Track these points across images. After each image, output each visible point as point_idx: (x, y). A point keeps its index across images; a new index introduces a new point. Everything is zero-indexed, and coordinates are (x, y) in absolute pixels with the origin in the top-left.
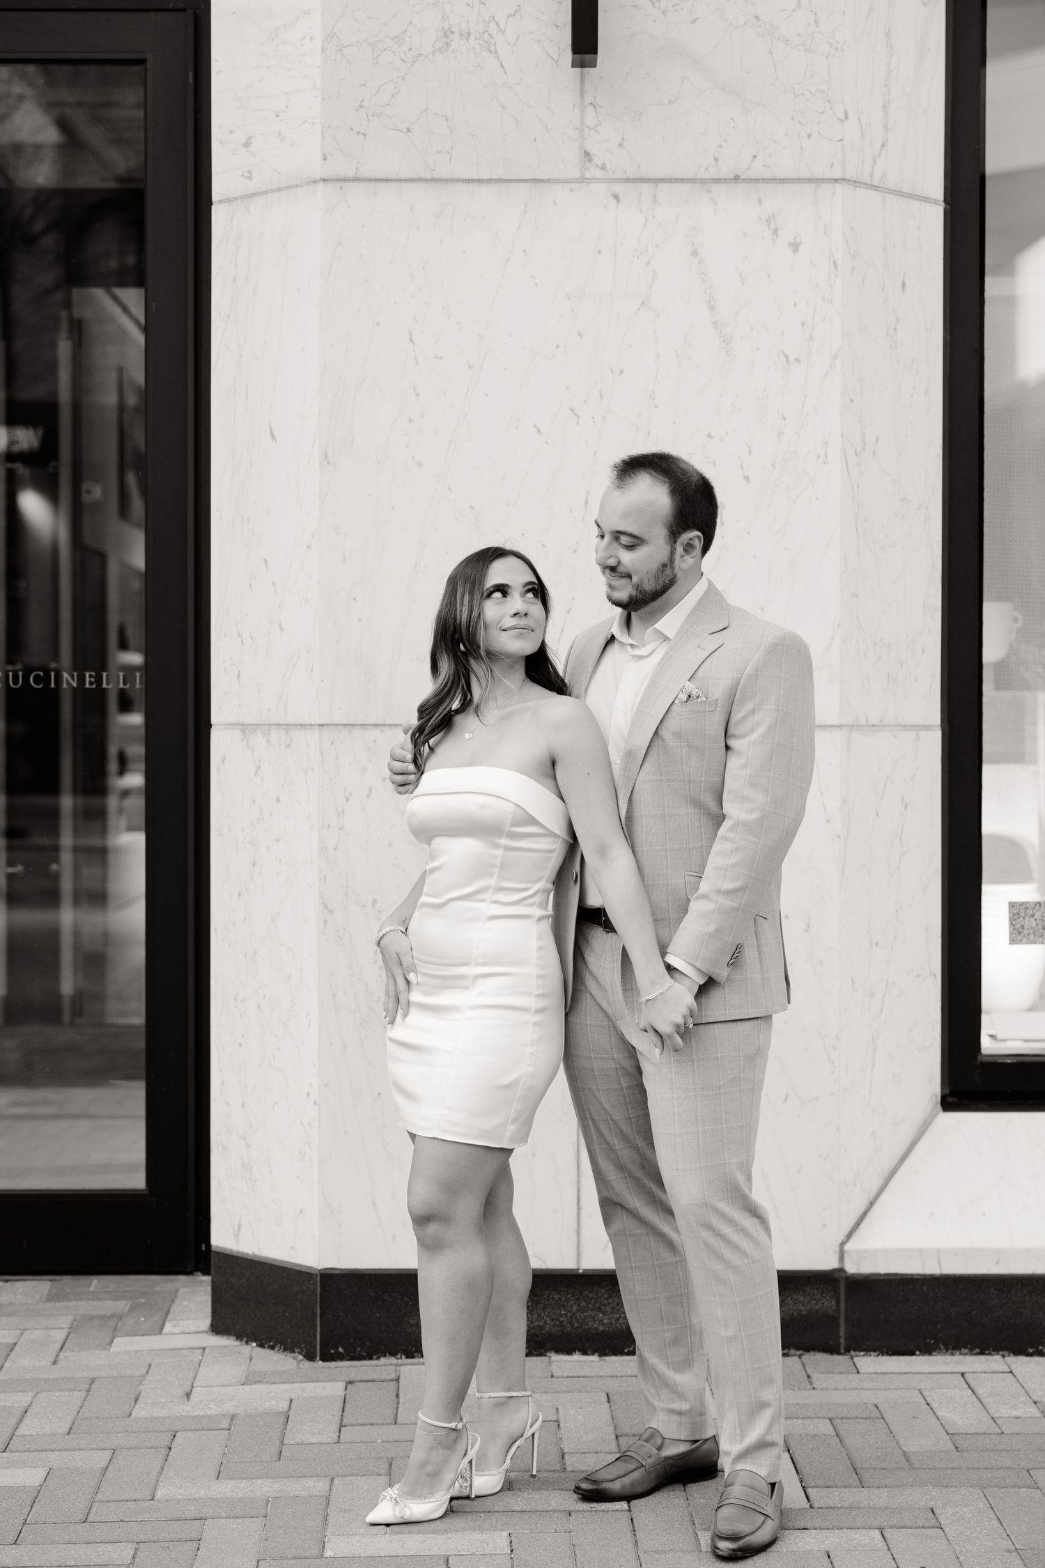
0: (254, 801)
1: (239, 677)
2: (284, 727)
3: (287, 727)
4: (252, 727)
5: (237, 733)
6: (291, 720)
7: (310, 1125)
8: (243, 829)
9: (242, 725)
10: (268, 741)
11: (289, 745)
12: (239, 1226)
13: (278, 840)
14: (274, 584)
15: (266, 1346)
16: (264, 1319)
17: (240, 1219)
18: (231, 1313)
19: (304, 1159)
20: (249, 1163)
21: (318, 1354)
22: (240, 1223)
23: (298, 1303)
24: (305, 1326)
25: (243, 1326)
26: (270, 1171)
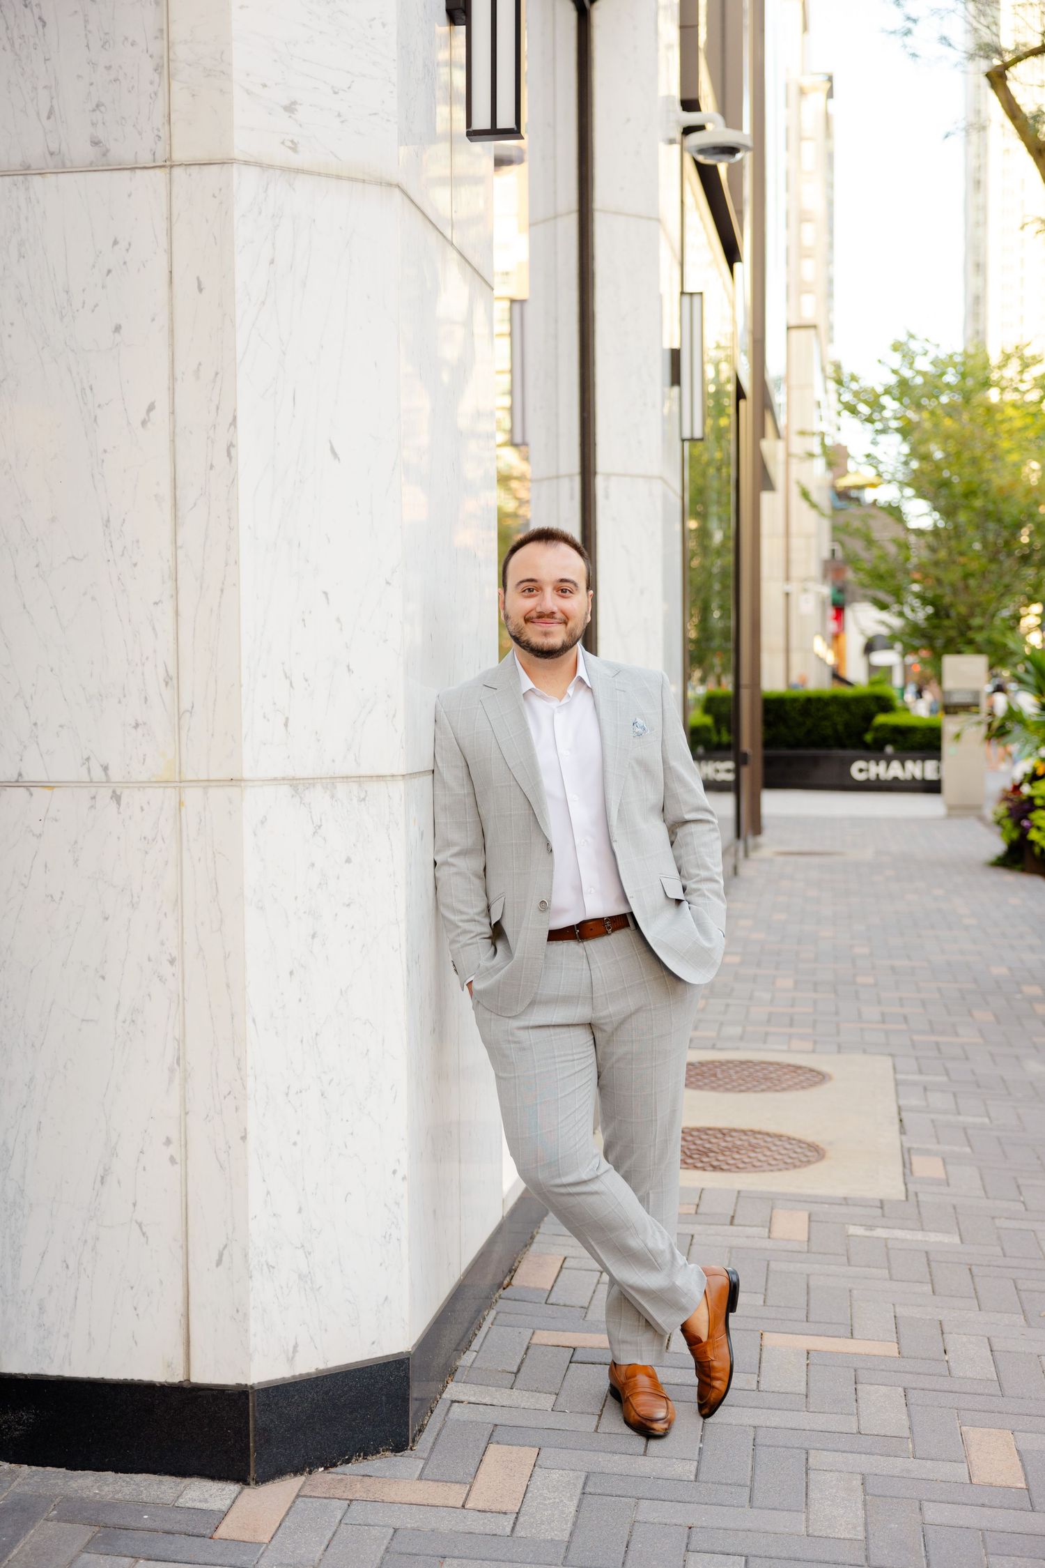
0: (313, 865)
1: (286, 725)
2: (355, 779)
3: (360, 779)
4: (306, 781)
5: (285, 790)
6: (363, 773)
7: (397, 1204)
8: (296, 898)
9: (294, 779)
10: (332, 797)
11: (364, 799)
12: (295, 1347)
13: (349, 905)
14: (338, 620)
15: (339, 1463)
16: (335, 1435)
17: (296, 1338)
18: (286, 1450)
19: (389, 1242)
20: (309, 1272)
21: (410, 1440)
22: (296, 1343)
23: (384, 1398)
24: (393, 1419)
25: (303, 1456)
26: (342, 1271)
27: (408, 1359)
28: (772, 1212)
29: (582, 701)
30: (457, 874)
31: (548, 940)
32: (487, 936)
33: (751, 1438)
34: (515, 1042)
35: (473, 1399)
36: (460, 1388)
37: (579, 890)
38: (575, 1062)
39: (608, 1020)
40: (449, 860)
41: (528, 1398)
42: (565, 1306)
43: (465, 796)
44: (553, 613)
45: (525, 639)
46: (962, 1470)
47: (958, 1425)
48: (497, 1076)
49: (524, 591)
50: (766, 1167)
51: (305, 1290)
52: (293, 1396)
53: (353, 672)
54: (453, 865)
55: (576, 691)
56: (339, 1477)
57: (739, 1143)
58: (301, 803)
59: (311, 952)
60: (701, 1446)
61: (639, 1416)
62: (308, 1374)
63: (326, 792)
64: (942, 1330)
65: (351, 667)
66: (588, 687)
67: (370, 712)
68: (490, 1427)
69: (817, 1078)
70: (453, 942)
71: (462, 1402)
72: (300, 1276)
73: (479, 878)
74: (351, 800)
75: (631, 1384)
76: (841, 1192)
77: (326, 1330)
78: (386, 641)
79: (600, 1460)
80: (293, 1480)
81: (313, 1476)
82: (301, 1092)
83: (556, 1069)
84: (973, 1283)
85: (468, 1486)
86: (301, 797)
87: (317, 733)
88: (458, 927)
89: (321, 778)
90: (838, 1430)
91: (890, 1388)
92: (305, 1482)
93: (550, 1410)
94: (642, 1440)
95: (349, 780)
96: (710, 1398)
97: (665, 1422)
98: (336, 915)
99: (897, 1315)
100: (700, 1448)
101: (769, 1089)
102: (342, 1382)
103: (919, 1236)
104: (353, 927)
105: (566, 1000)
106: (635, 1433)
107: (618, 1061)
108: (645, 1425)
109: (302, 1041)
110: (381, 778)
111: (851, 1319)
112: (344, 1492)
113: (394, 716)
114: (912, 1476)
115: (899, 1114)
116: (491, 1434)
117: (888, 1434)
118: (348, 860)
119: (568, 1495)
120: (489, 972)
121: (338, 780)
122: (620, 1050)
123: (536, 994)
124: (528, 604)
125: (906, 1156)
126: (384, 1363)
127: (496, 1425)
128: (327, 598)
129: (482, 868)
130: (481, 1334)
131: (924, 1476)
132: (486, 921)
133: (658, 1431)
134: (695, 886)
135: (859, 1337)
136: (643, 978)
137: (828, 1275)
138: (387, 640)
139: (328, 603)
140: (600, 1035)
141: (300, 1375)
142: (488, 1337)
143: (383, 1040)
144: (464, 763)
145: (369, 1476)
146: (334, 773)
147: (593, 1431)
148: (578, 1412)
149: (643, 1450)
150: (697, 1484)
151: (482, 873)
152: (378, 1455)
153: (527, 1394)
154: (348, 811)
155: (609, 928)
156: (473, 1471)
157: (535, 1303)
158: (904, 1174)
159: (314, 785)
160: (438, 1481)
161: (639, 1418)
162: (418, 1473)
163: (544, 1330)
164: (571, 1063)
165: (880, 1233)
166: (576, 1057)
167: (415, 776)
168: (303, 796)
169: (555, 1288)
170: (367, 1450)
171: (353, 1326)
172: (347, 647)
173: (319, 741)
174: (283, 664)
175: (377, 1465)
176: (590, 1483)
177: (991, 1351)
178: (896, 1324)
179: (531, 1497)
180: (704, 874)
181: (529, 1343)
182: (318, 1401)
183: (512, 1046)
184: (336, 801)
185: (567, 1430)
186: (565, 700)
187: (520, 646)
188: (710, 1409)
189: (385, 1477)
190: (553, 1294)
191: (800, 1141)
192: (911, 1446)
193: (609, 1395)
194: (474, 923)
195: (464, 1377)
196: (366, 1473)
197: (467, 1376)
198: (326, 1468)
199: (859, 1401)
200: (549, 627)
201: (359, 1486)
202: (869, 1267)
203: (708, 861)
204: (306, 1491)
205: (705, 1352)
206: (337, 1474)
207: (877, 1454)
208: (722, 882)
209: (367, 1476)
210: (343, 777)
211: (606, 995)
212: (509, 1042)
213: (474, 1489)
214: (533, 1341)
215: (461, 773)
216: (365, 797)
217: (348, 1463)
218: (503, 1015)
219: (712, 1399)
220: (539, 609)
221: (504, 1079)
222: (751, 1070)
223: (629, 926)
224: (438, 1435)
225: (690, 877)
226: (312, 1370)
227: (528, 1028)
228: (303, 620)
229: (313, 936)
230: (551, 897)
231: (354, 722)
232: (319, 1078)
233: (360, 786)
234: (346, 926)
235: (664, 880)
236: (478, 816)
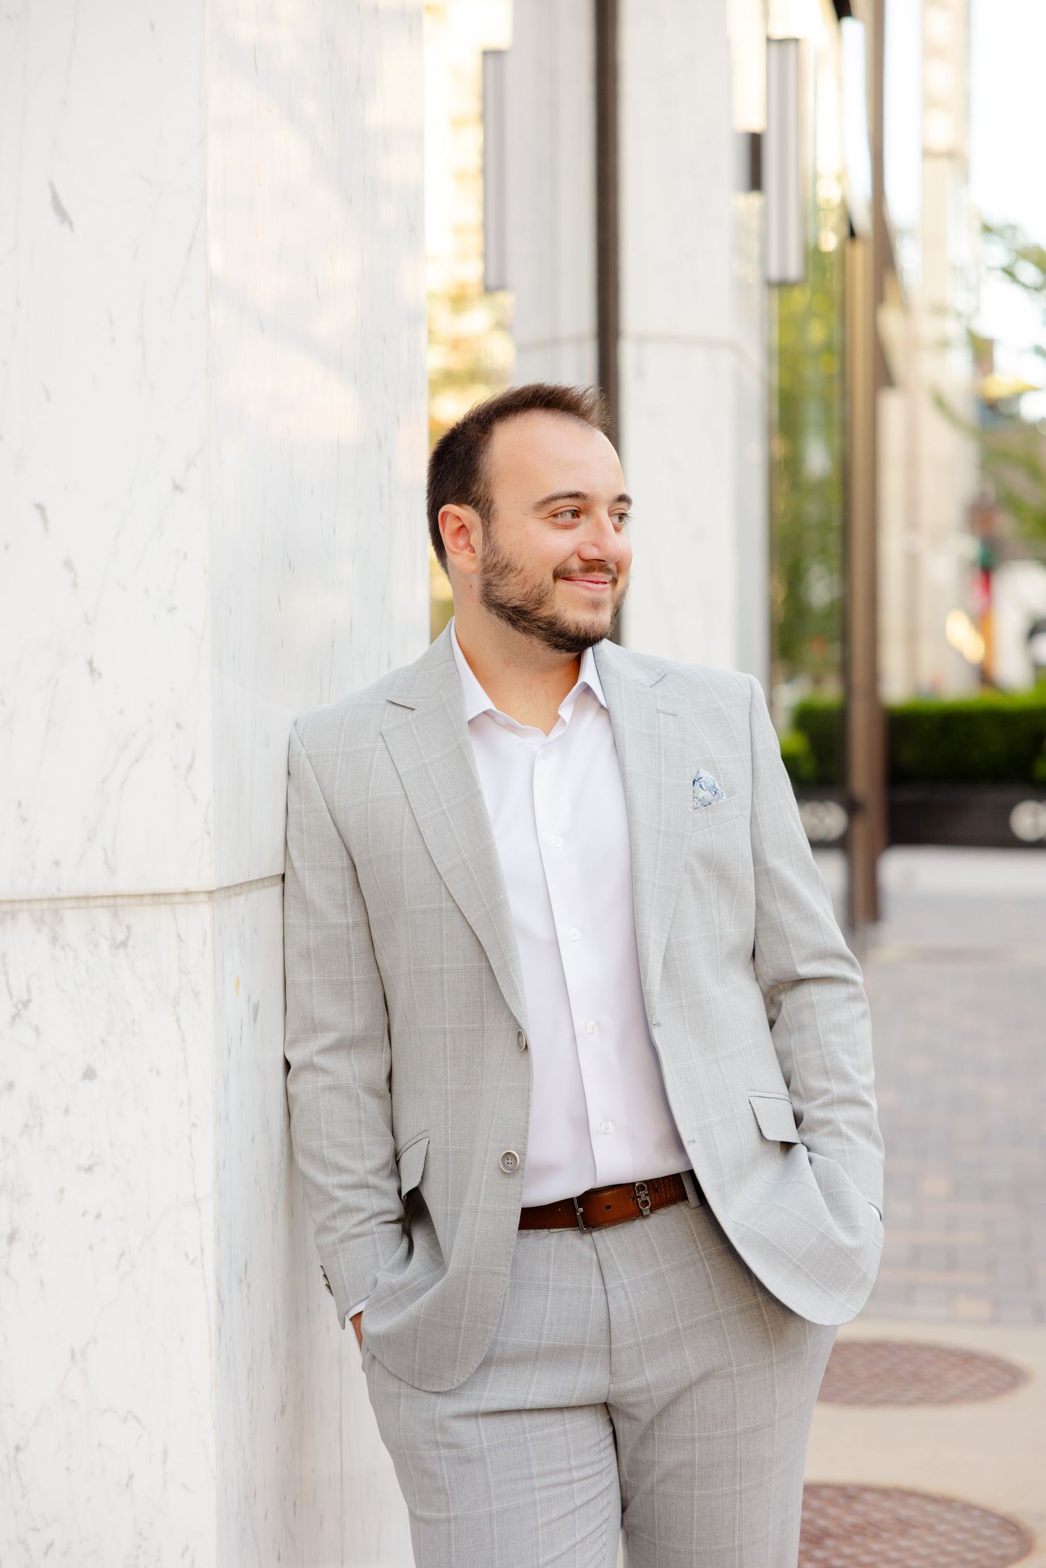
29: (588, 734)
30: (330, 1088)
31: (519, 1229)
32: (394, 1217)
34: (450, 1446)
37: (583, 1125)
38: (574, 1485)
39: (643, 1397)
40: (317, 1060)
43: (348, 929)
48: (412, 1515)
49: (555, 516)
53: (100, 675)
54: (324, 1071)
55: (577, 712)
59: (7, 1273)
63: (39, 930)
65: (95, 665)
66: (602, 706)
67: (137, 760)
69: (1004, 1376)
70: (323, 1229)
73: (378, 1095)
74: (96, 946)
78: (172, 609)
83: (534, 1504)
87: (20, 804)
88: (333, 1199)
89: (29, 901)
95: (92, 903)
98: (62, 1191)
104: (98, 1216)
105: (557, 1355)
107: (662, 1480)
110: (162, 899)
113: (190, 767)
118: (89, 1074)
120: (397, 1296)
121: (67, 904)
122: (667, 1457)
123: (495, 1342)
128: (45, 519)
129: (384, 1077)
132: (391, 1186)
134: (819, 1114)
136: (717, 1309)
138: (175, 608)
139: (46, 529)
140: (627, 1426)
143: (165, 1452)
144: (346, 862)
146: (59, 890)
151: (383, 1085)
154: (88, 970)
155: (645, 1203)
159: (13, 915)
164: (564, 1489)
166: (576, 1475)
167: (238, 890)
172: (88, 623)
173: (24, 820)
180: (838, 1088)
183: (444, 1452)
184: (63, 948)
186: (557, 732)
194: (365, 1191)
203: (847, 1061)
208: (874, 1104)
210: (78, 898)
211: (638, 1345)
212: (437, 1445)
215: (342, 881)
216: (128, 937)
218: (424, 1387)
221: (429, 1522)
223: (687, 1199)
225: (809, 1096)
227: (476, 1415)
229: (11, 1238)
230: (525, 1145)
231: (103, 782)
232: (23, 1543)
233: (116, 915)
234: (84, 1214)
235: (757, 1103)
236: (375, 967)
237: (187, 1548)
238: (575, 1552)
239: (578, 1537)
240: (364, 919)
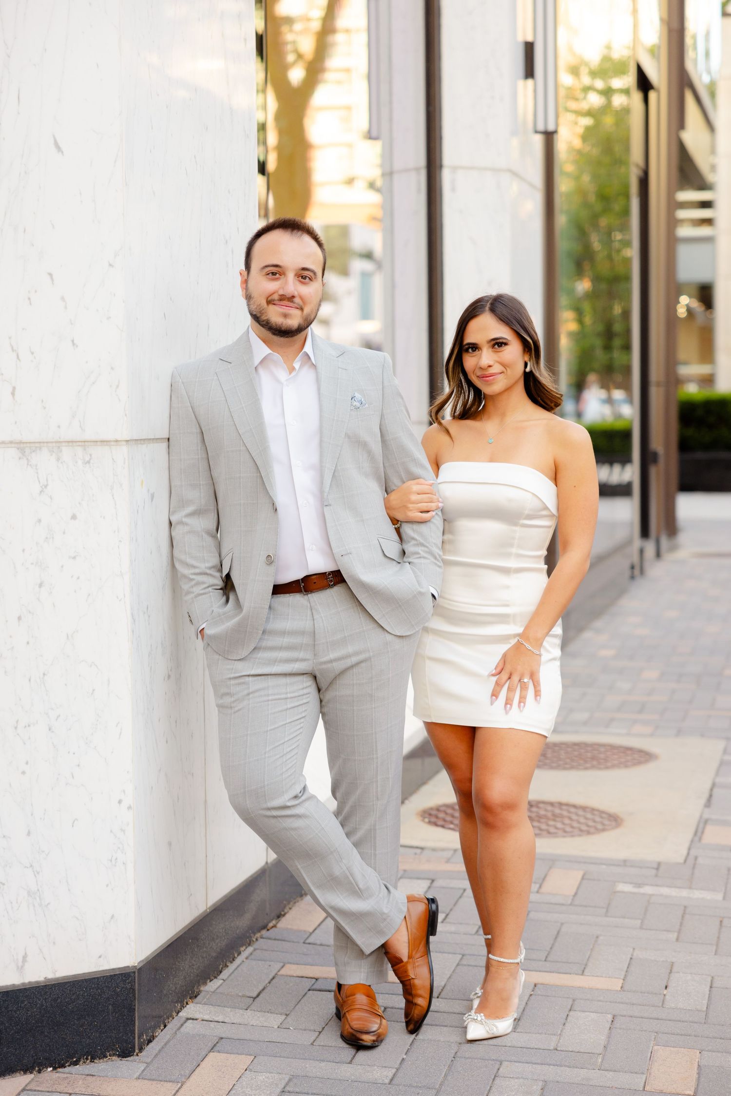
0: (40, 521)
1: (13, 394)
2: (80, 444)
3: (85, 444)
4: (32, 445)
5: (12, 452)
6: (89, 436)
7: (123, 831)
8: (24, 550)
9: (21, 442)
10: (58, 459)
11: (89, 462)
12: (25, 957)
13: (74, 558)
14: (63, 299)
15: (67, 1064)
16: (63, 1038)
17: (25, 949)
18: (16, 1049)
19: (115, 866)
20: (38, 890)
21: (137, 1047)
22: (26, 954)
23: (110, 1007)
24: (119, 1027)
25: (33, 1057)
26: (69, 890)
27: (134, 972)
28: (548, 871)
29: (306, 376)
30: (190, 532)
31: (272, 595)
32: (218, 587)
33: (453, 1052)
35: (206, 1017)
36: (198, 1008)
37: (302, 547)
40: (184, 520)
41: (259, 1017)
42: (321, 945)
43: (199, 460)
44: (293, 297)
45: (265, 319)
46: (639, 1081)
47: (652, 1045)
49: (268, 274)
50: (560, 833)
51: (34, 906)
52: (23, 1002)
53: (77, 346)
54: (187, 524)
55: (301, 366)
56: (65, 1075)
57: (542, 812)
58: (28, 464)
59: (39, 600)
60: (405, 1057)
61: (352, 1029)
62: (37, 982)
63: (51, 455)
64: (671, 970)
65: (75, 342)
66: (313, 364)
67: (94, 383)
68: (215, 1040)
69: (643, 757)
71: (196, 1019)
72: (29, 893)
73: (212, 535)
74: (76, 462)
75: (349, 1002)
76: (622, 855)
77: (54, 943)
78: (109, 318)
79: (307, 1066)
80: (22, 1077)
81: (41, 1075)
82: (29, 726)
84: (719, 933)
85: (180, 1085)
86: (27, 459)
87: (42, 401)
88: (191, 580)
89: (47, 442)
90: (536, 1047)
91: (599, 1015)
92: (33, 1079)
93: (276, 1027)
94: (352, 1051)
95: (74, 444)
96: (413, 1015)
97: (374, 1035)
98: (62, 567)
99: (633, 957)
100: (403, 1059)
101: (593, 767)
102: (70, 991)
103: (684, 893)
104: (78, 578)
106: (348, 1046)
108: (355, 1036)
109: (30, 680)
110: (105, 443)
111: (588, 960)
112: (66, 1087)
113: (118, 386)
114: (591, 1083)
115: (711, 790)
116: (215, 1045)
117: (582, 1050)
118: (74, 517)
119: (268, 1092)
120: (221, 618)
121: (64, 444)
123: (261, 639)
124: (272, 286)
125: (701, 825)
126: (111, 976)
127: (222, 1038)
128: (52, 280)
129: (215, 527)
130: (232, 967)
131: (601, 1084)
132: (218, 574)
133: (366, 1042)
135: (589, 974)
137: (581, 924)
138: (110, 317)
139: (53, 284)
141: (30, 982)
142: (239, 969)
143: (109, 681)
145: (93, 1075)
146: (60, 438)
147: (310, 1044)
148: (301, 1029)
149: (350, 1059)
150: (390, 1086)
151: (215, 531)
152: (105, 1059)
153: (259, 1014)
154: (73, 473)
155: (331, 581)
156: (187, 1072)
157: (293, 942)
158: (692, 841)
159: (40, 448)
160: (153, 1080)
161: (351, 1031)
162: (138, 1074)
163: (294, 964)
165: (648, 890)
167: (142, 442)
168: (29, 458)
169: (317, 931)
170: (94, 1054)
171: (80, 940)
172: (72, 324)
173: (45, 408)
174: (10, 338)
175: (103, 1067)
176: (291, 1084)
177: (711, 987)
178: (629, 964)
179: (234, 1093)
181: (276, 974)
182: (47, 1007)
184: (62, 463)
185: (286, 1043)
186: (294, 374)
187: (260, 324)
188: (415, 1026)
189: (107, 1077)
190: (313, 935)
191: (602, 812)
192: (600, 1060)
193: (335, 1015)
194: (204, 575)
195: (205, 1000)
196: (90, 1073)
197: (207, 999)
198: (55, 1068)
199: (567, 1025)
200: (290, 310)
201: (81, 1082)
202: (624, 917)
204: (32, 1086)
205: (406, 972)
206: (64, 1073)
207: (566, 1066)
209: (91, 1075)
210: (68, 442)
213: (184, 1087)
214: (280, 973)
215: (196, 439)
216: (90, 459)
217: (76, 1065)
218: (229, 657)
219: (415, 1015)
220: (281, 292)
222: (583, 751)
224: (166, 1044)
226: (41, 979)
228: (29, 299)
229: (41, 585)
230: (277, 551)
231: (79, 392)
232: (47, 714)
233: (85, 450)
234: (72, 577)
235: (381, 540)
236: (211, 478)
237: (119, 723)
238: (286, 727)
239: (288, 721)
240: (204, 456)
